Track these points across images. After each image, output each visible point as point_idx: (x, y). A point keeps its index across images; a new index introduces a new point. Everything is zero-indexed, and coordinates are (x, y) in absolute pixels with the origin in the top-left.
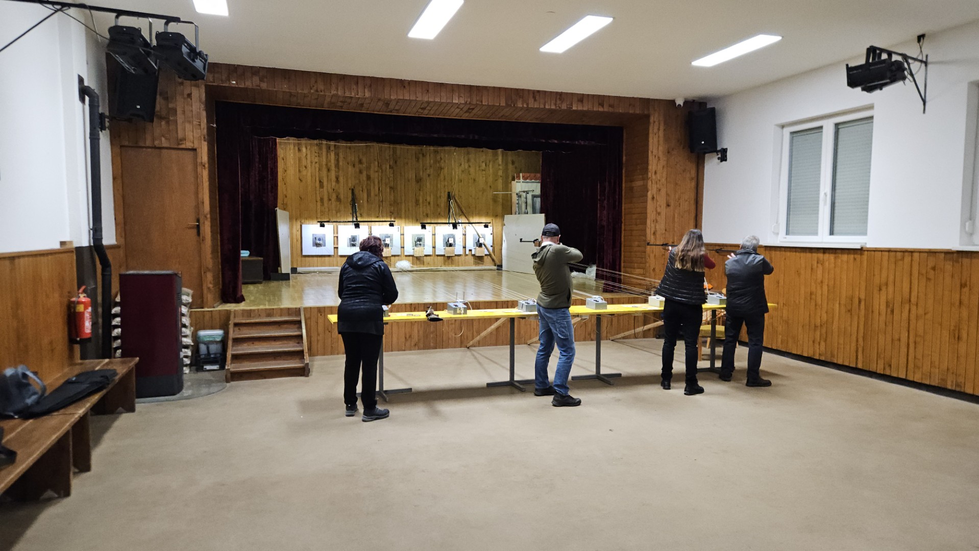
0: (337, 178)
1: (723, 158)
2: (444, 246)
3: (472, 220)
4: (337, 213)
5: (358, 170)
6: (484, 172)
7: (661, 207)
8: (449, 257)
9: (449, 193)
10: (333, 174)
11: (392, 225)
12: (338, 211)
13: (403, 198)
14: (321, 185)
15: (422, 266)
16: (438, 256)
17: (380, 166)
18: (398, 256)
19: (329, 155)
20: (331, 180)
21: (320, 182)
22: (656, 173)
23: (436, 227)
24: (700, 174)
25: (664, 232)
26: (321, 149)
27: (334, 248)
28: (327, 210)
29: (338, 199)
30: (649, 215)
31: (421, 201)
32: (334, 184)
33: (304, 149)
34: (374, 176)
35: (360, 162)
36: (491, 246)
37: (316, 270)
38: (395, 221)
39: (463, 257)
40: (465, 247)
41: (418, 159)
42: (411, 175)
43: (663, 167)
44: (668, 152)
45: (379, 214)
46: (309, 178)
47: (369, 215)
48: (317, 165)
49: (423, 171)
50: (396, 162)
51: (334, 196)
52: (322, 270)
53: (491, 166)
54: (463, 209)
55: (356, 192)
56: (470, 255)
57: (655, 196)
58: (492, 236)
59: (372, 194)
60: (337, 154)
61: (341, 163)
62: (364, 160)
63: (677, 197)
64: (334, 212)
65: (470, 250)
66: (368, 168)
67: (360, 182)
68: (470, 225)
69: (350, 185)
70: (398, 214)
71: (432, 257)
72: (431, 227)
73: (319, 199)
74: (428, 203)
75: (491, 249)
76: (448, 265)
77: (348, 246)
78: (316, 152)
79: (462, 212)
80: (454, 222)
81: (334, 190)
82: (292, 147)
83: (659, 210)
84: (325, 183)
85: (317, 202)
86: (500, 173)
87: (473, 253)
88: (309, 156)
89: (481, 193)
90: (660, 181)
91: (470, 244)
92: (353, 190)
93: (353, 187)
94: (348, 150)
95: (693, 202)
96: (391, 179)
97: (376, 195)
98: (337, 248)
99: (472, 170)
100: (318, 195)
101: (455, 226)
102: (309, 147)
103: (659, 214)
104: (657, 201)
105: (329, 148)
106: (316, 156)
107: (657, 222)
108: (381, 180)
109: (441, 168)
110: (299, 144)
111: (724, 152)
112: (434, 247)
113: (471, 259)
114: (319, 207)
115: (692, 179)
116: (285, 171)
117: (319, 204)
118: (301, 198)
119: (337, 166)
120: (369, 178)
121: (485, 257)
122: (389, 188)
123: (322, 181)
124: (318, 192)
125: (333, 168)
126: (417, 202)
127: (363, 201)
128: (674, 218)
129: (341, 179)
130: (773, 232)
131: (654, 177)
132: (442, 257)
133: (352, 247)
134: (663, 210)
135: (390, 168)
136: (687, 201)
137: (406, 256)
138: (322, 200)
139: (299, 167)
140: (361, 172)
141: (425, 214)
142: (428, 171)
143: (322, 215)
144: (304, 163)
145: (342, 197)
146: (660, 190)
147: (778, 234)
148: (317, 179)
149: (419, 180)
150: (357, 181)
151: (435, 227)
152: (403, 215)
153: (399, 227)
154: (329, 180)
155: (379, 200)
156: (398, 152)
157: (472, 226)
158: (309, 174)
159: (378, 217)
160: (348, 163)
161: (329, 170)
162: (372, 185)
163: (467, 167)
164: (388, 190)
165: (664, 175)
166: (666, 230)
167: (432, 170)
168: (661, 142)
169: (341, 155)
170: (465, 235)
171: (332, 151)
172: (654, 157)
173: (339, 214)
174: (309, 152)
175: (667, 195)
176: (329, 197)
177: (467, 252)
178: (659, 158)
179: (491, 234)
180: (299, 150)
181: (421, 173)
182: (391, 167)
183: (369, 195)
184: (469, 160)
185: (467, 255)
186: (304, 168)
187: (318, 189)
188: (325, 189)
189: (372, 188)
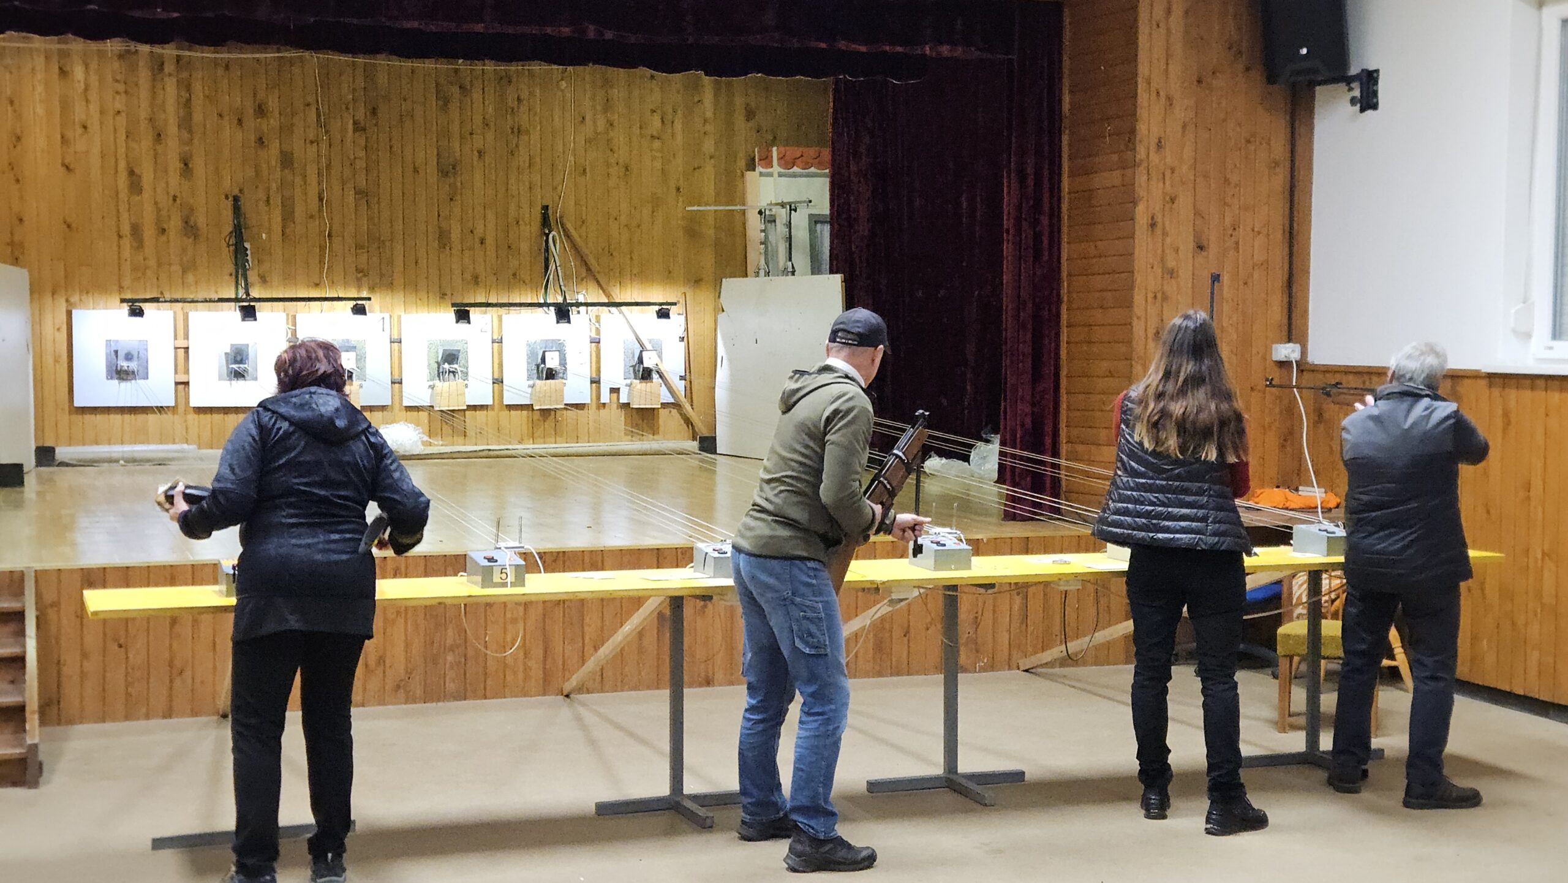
0: (186, 163)
1: (1368, 101)
2: (529, 378)
3: (619, 296)
4: (184, 272)
5: (253, 138)
6: (657, 144)
7: (1177, 250)
8: (545, 413)
9: (546, 208)
10: (172, 148)
11: (359, 310)
12: (188, 268)
13: (399, 226)
14: (135, 184)
15: (461, 439)
16: (510, 407)
17: (322, 123)
18: (383, 408)
19: (159, 86)
20: (166, 167)
21: (131, 173)
22: (1159, 145)
23: (504, 317)
24: (1299, 149)
26: (133, 68)
27: (177, 384)
28: (152, 262)
29: (190, 229)
30: (1139, 278)
31: (455, 234)
32: (174, 179)
33: (78, 72)
34: (305, 153)
35: (261, 111)
36: (682, 378)
37: (115, 456)
38: (369, 299)
39: (592, 412)
40: (596, 382)
41: (445, 102)
42: (425, 154)
43: (1184, 127)
44: (1199, 82)
45: (321, 272)
46: (95, 160)
47: (288, 278)
48: (122, 121)
49: (462, 137)
50: (374, 111)
51: (175, 224)
52: (137, 456)
53: (678, 126)
54: (592, 261)
55: (247, 205)
56: (615, 406)
57: (1159, 218)
58: (683, 345)
59: (299, 212)
60: (186, 86)
61: (197, 117)
62: (273, 103)
63: (1228, 221)
64: (176, 268)
65: (615, 391)
66: (286, 130)
67: (258, 173)
68: (613, 309)
69: (227, 184)
70: (382, 275)
71: (490, 413)
72: (488, 317)
73: (126, 229)
74: (477, 241)
75: (680, 386)
76: (544, 438)
77: (220, 378)
78: (117, 81)
79: (589, 269)
80: (560, 300)
81: (175, 198)
82: (40, 62)
83: (1171, 263)
84: (147, 179)
85: (120, 237)
86: (709, 146)
87: (624, 399)
88: (94, 96)
89: (646, 211)
90: (1173, 170)
91: (615, 373)
92: (235, 201)
93: (236, 192)
94: (220, 72)
95: (1278, 236)
96: (360, 164)
97: (312, 217)
98: (187, 384)
99: (619, 137)
100: (125, 216)
101: (563, 313)
102: (94, 65)
103: (1172, 273)
104: (1165, 234)
105: (159, 66)
106: (117, 93)
108: (329, 166)
109: (518, 131)
110: (64, 55)
111: (1370, 79)
112: (498, 381)
113: (619, 418)
114: (127, 253)
115: (1277, 164)
116: (19, 139)
117: (127, 242)
118: (69, 225)
119: (186, 122)
120: (287, 160)
121: (663, 413)
122: (352, 193)
123: (137, 171)
124: (123, 208)
125: (173, 129)
126: (443, 238)
127: (269, 233)
129: (199, 165)
130: (1514, 331)
131: (1154, 158)
132: (525, 413)
133: (234, 382)
134: (1185, 261)
135: (355, 130)
136: (1259, 233)
137: (409, 408)
138: (136, 230)
139: (63, 125)
140: (263, 142)
141: (468, 276)
142: (478, 142)
143: (138, 279)
144: (79, 112)
145: (201, 220)
146: (1173, 200)
147: (1528, 336)
148: (122, 165)
149: (448, 169)
150: (251, 173)
151: (500, 318)
152: (399, 279)
153: (387, 316)
154: (159, 167)
155: (321, 233)
156: (382, 79)
157: (621, 312)
158: (96, 150)
159: (317, 285)
160: (220, 115)
161: (158, 136)
162: (298, 180)
163: (601, 123)
164: (350, 199)
165: (1188, 152)
167: (490, 136)
168: (1178, 48)
169: (197, 87)
170: (597, 342)
171: (170, 75)
172: (1154, 95)
173: (190, 278)
174: (94, 79)
175: (1197, 213)
176: (158, 221)
177: (605, 397)
178: (1169, 99)
179: (682, 339)
180: (63, 73)
181: (456, 145)
182: (358, 128)
183: (288, 217)
184: (608, 105)
185: (604, 404)
186: (80, 131)
187: (124, 195)
188: (147, 195)
189: (298, 191)
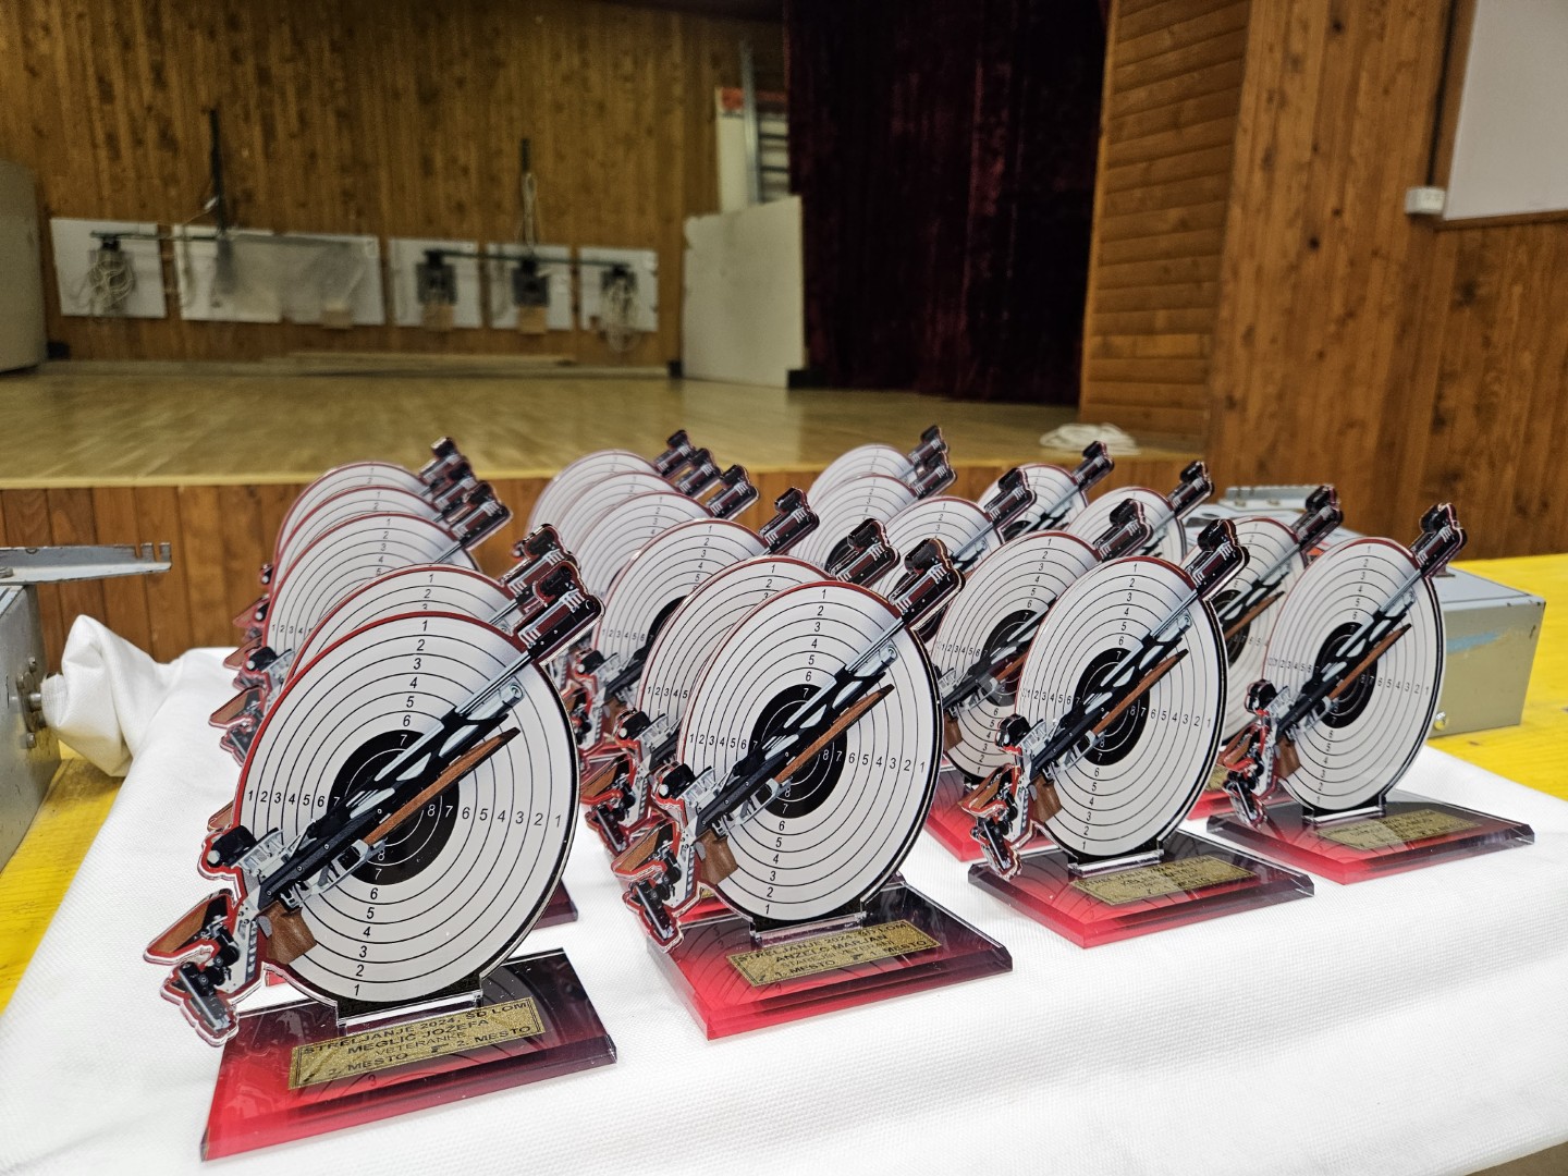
0: (158, 72)
4: (165, 186)
5: (226, 50)
6: (629, 86)
7: (1306, 28)
8: (530, 337)
9: (525, 141)
10: (143, 57)
12: (169, 181)
14: (107, 94)
16: (499, 332)
17: (298, 43)
20: (137, 77)
21: (101, 80)
25: (1307, 155)
27: (166, 296)
28: (132, 174)
29: (168, 142)
30: (1252, 66)
31: (439, 161)
32: (147, 91)
34: (282, 71)
35: (233, 23)
39: (573, 338)
40: (576, 310)
41: (422, 29)
42: (405, 80)
46: (61, 66)
48: (87, 24)
49: (441, 68)
50: (350, 32)
51: (151, 134)
53: (650, 66)
55: (226, 121)
56: (594, 333)
58: (654, 278)
59: (281, 131)
61: (167, 25)
62: (246, 17)
65: (594, 319)
66: (260, 46)
67: (235, 88)
69: (203, 95)
71: (480, 336)
73: (100, 136)
74: (460, 170)
76: (531, 353)
81: (149, 110)
83: (1297, 46)
84: (119, 86)
85: (94, 146)
86: (678, 90)
89: (621, 149)
92: (214, 116)
93: (212, 106)
95: (1433, 23)
96: (339, 85)
97: (293, 136)
98: (176, 297)
99: (594, 76)
100: (97, 124)
103: (1297, 63)
107: (1283, 103)
108: (307, 86)
109: (498, 64)
112: (485, 306)
114: (104, 163)
117: (103, 153)
118: (39, 133)
119: (154, 31)
120: (263, 76)
122: (333, 114)
123: (107, 78)
124: (96, 116)
125: (141, 38)
126: (427, 167)
127: (252, 150)
128: (1353, 89)
129: (173, 77)
132: (511, 335)
135: (332, 50)
137: (402, 329)
138: (112, 139)
139: (23, 26)
140: (236, 57)
141: (453, 205)
142: (457, 70)
143: (117, 190)
144: (40, 13)
145: (179, 131)
148: (91, 70)
149: (429, 97)
150: (227, 88)
153: (375, 240)
154: (131, 76)
158: (60, 53)
160: (191, 27)
161: (127, 45)
162: (277, 99)
163: (576, 61)
164: (331, 121)
166: (1315, 149)
167: (468, 66)
173: (173, 192)
176: (134, 131)
177: (585, 325)
181: (435, 74)
182: (335, 48)
183: (269, 133)
184: (582, 45)
185: (585, 331)
186: (41, 33)
187: (95, 103)
188: (119, 103)
189: (277, 110)
